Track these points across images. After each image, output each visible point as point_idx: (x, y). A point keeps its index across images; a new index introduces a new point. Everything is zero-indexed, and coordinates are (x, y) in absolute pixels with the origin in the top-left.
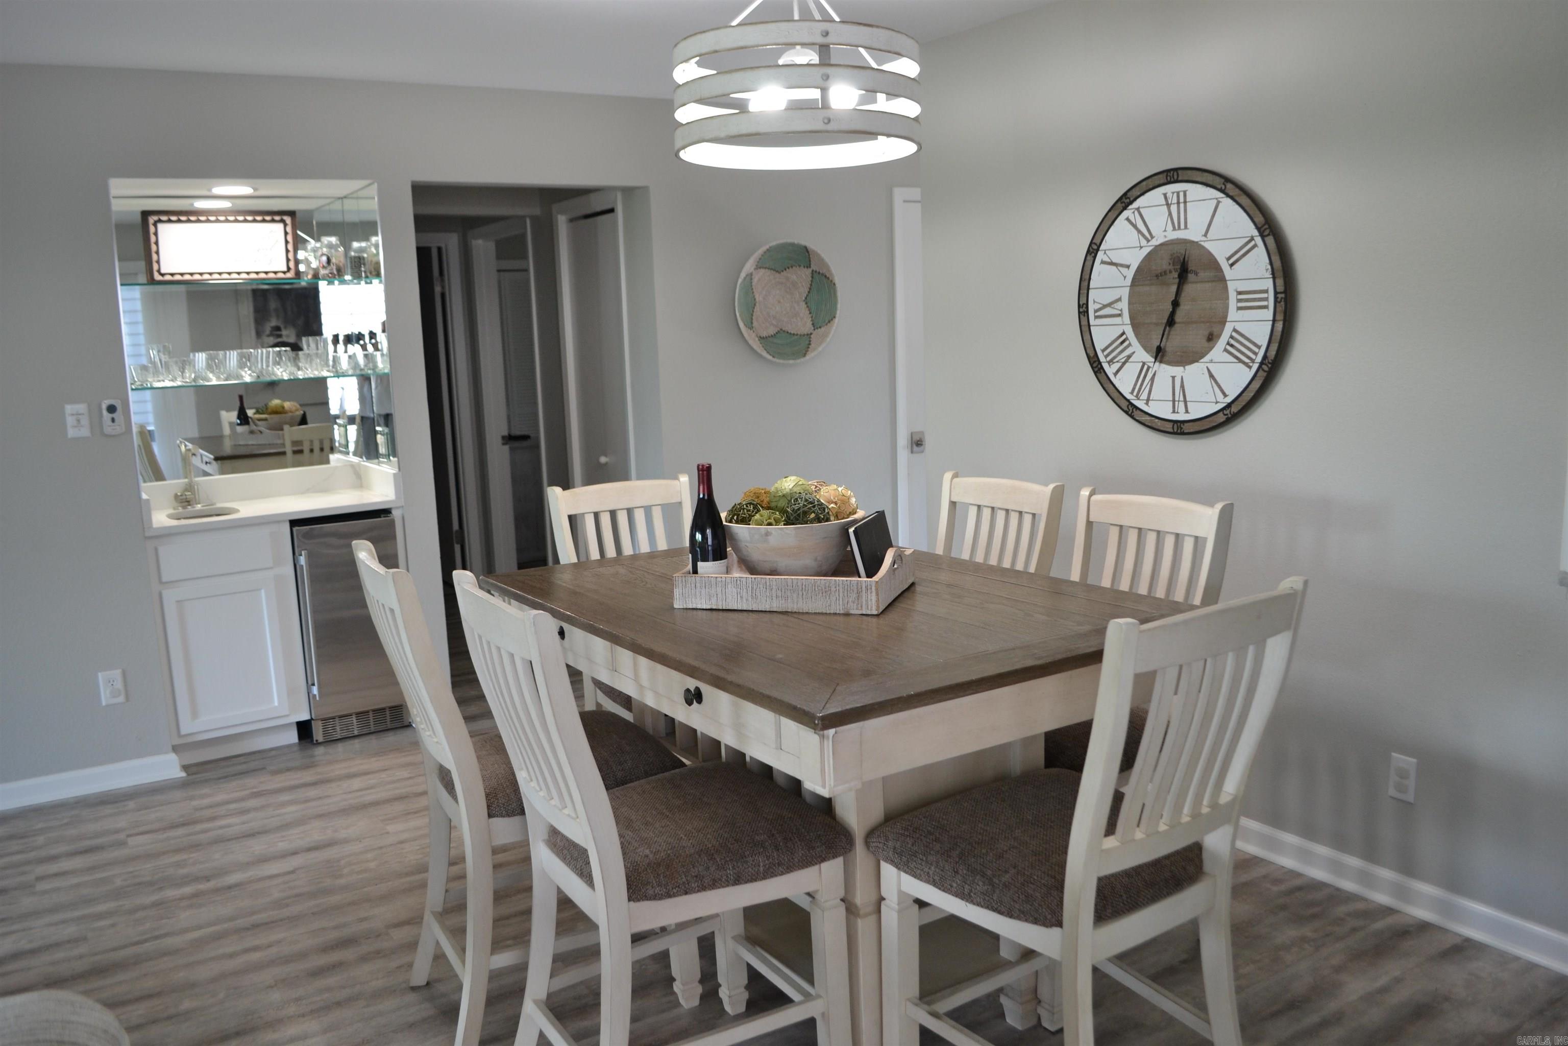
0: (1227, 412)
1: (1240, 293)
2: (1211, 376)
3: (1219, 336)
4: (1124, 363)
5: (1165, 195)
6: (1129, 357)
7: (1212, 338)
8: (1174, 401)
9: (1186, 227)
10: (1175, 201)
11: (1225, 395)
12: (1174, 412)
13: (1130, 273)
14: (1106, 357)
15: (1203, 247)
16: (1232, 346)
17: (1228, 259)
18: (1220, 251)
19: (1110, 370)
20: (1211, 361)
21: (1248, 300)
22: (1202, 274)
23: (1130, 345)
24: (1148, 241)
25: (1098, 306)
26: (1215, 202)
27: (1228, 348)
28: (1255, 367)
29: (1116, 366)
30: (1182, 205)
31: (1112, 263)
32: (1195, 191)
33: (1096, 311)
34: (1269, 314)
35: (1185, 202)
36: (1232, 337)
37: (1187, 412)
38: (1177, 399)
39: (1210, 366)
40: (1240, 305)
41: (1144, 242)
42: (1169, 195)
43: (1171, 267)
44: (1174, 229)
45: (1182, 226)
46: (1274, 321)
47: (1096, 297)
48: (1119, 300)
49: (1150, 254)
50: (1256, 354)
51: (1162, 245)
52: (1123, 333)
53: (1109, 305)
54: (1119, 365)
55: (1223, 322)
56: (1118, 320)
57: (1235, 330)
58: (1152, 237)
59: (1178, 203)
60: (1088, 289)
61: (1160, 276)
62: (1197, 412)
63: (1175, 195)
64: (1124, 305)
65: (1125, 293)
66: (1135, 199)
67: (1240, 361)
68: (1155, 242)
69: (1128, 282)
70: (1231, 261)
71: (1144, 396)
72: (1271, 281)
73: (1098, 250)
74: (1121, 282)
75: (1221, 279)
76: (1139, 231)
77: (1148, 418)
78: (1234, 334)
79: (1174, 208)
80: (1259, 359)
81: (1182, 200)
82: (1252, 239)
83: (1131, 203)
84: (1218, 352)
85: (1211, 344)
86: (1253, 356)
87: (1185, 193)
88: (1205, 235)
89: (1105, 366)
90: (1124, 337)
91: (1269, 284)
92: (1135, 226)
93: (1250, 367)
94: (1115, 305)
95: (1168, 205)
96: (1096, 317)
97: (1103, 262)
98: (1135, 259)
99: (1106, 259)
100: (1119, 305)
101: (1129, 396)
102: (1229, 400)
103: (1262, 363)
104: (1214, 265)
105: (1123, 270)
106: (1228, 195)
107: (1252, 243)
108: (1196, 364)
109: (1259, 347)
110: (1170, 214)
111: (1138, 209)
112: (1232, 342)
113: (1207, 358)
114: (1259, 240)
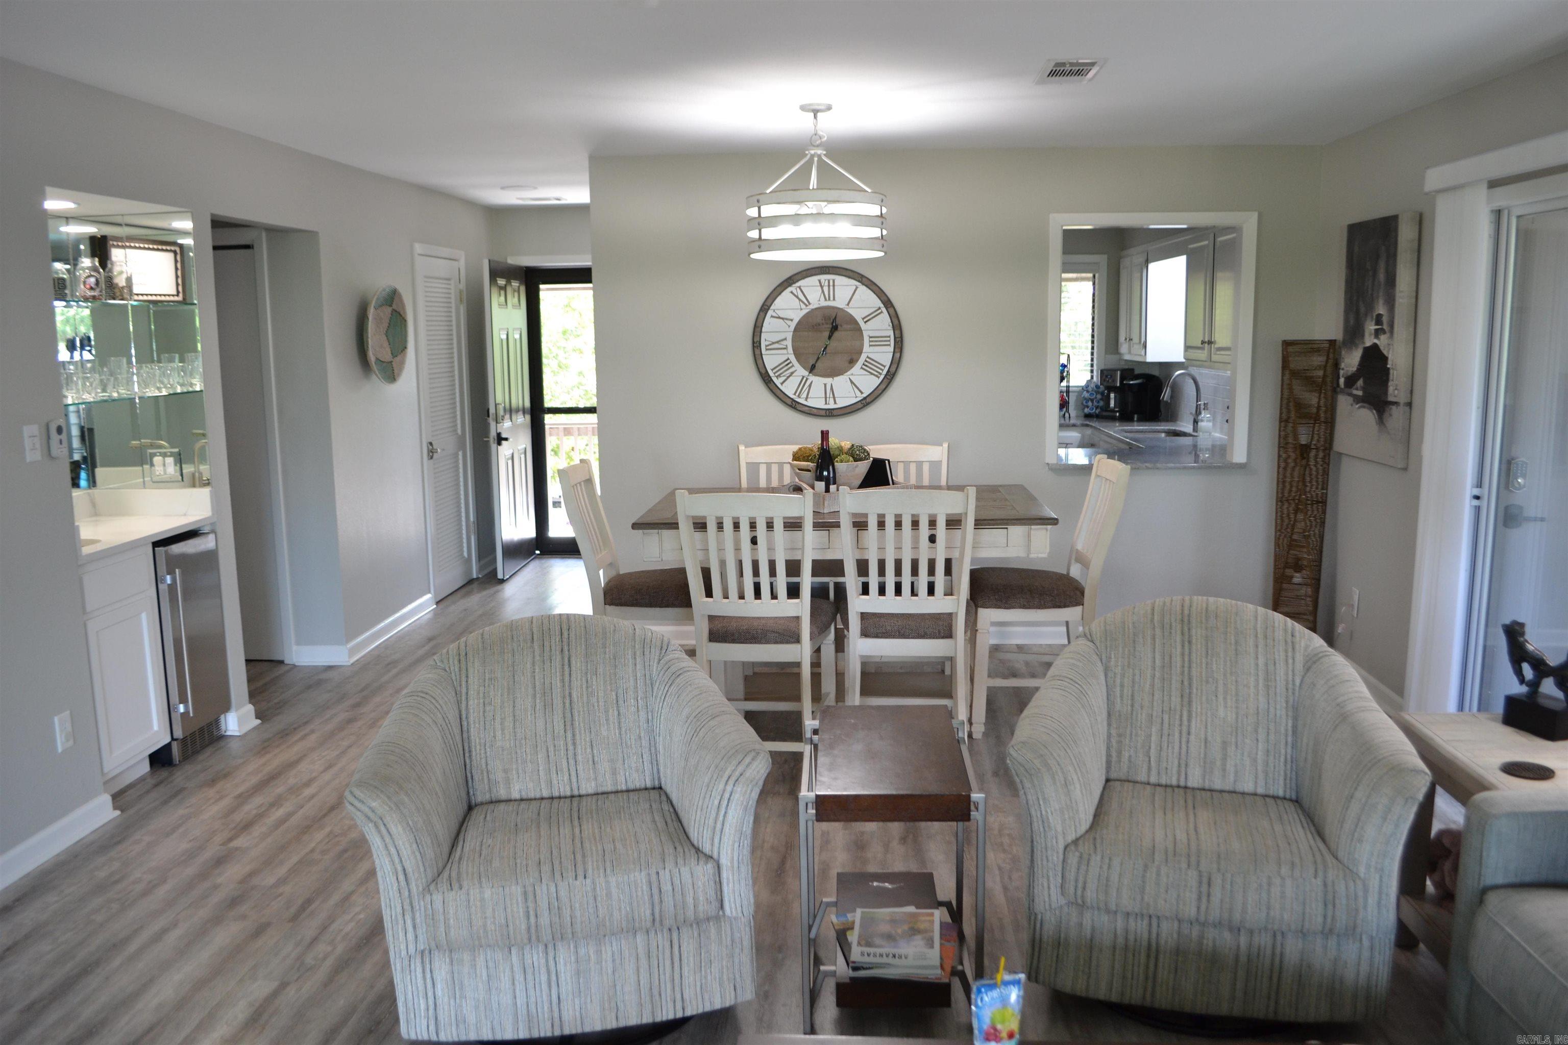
0: (864, 402)
1: (871, 337)
2: (852, 382)
3: (857, 360)
4: (788, 377)
5: (820, 281)
6: (792, 373)
7: (852, 362)
8: (826, 398)
9: (834, 299)
10: (827, 283)
11: (862, 393)
12: (826, 404)
13: (793, 325)
14: (775, 373)
15: (847, 312)
16: (866, 366)
17: (863, 319)
18: (858, 314)
19: (778, 382)
20: (852, 374)
21: (876, 341)
22: (845, 326)
23: (793, 366)
24: (807, 306)
25: (767, 343)
26: (855, 287)
27: (864, 367)
28: (882, 377)
29: (782, 379)
30: (831, 288)
31: (779, 318)
32: (840, 280)
33: (766, 346)
34: (891, 349)
35: (834, 286)
36: (866, 361)
37: (835, 403)
38: (828, 396)
39: (852, 377)
40: (871, 343)
41: (803, 306)
42: (823, 281)
43: (823, 321)
44: (826, 300)
45: (832, 298)
46: (894, 352)
47: (766, 338)
48: (785, 339)
49: (808, 313)
50: (882, 370)
51: (816, 309)
52: (788, 359)
53: (778, 342)
54: (785, 378)
55: (860, 352)
56: (784, 351)
57: (868, 357)
58: (810, 304)
59: (829, 286)
60: (761, 332)
61: (815, 327)
62: (841, 403)
63: (827, 281)
64: (789, 343)
65: (789, 336)
66: (798, 281)
67: (872, 374)
68: (811, 307)
69: (792, 328)
70: (865, 320)
71: (804, 395)
72: (892, 332)
73: (768, 309)
74: (787, 329)
75: (860, 330)
76: (800, 300)
77: (807, 408)
78: (867, 359)
79: (826, 289)
80: (885, 372)
81: (831, 283)
82: (879, 308)
83: (794, 283)
84: (857, 369)
85: (852, 365)
86: (881, 371)
87: (834, 281)
88: (848, 304)
89: (774, 379)
90: (789, 361)
91: (891, 333)
92: (797, 297)
93: (879, 377)
94: (782, 343)
95: (822, 287)
96: (767, 350)
97: (772, 317)
98: (797, 316)
99: (774, 314)
100: (785, 343)
101: (792, 396)
102: (864, 395)
103: (886, 375)
104: (853, 321)
105: (789, 322)
106: (863, 284)
107: (880, 311)
108: (841, 376)
109: (885, 367)
110: (823, 291)
111: (800, 287)
112: (866, 364)
113: (849, 373)
114: (884, 310)
